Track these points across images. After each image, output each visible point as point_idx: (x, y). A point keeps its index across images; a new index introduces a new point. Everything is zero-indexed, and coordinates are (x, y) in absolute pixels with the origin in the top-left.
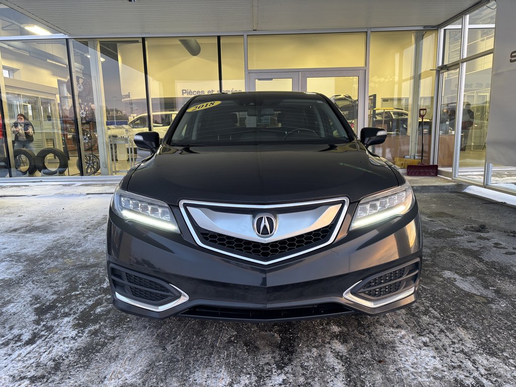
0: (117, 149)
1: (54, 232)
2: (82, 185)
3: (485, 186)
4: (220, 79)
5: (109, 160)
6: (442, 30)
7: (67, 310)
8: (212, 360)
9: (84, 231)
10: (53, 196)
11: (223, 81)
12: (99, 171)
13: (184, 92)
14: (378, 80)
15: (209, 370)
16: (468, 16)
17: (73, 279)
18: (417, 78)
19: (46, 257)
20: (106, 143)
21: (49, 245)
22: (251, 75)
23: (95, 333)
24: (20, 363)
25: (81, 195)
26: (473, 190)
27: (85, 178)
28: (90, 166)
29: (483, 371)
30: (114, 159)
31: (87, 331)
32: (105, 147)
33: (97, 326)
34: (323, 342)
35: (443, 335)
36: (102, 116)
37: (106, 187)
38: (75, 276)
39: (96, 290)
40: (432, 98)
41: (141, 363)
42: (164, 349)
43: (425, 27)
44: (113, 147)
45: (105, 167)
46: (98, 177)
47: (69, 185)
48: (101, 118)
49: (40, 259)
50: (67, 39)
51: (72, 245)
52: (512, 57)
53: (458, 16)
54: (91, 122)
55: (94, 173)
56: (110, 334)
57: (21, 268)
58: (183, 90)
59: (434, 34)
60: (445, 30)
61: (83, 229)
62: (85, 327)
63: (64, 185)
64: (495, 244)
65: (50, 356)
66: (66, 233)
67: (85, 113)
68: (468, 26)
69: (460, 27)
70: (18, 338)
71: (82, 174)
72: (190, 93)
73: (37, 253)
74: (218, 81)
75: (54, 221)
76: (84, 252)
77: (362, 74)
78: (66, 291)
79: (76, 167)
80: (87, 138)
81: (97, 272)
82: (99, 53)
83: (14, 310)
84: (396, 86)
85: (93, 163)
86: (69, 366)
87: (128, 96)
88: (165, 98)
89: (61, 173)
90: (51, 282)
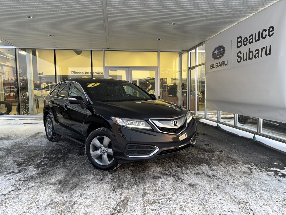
0: (39, 102)
1: (13, 139)
2: (20, 120)
3: (205, 118)
4: (92, 66)
5: (34, 107)
6: (189, 52)
7: (30, 164)
8: (88, 173)
9: (27, 139)
10: (5, 125)
11: (93, 68)
12: (28, 113)
13: (73, 72)
14: (170, 70)
15: (87, 175)
16: (197, 48)
17: (29, 155)
18: (181, 72)
19: (13, 148)
20: (33, 98)
21: (13, 144)
22: (106, 68)
23: (44, 169)
24: (18, 178)
25: (20, 124)
26: (202, 120)
27: (21, 116)
28: (23, 110)
29: (174, 171)
30: (37, 107)
31: (40, 169)
32: (33, 101)
33: (44, 168)
34: (127, 167)
35: (166, 164)
36: (31, 85)
37: (33, 120)
38: (29, 154)
39: (40, 158)
40: (187, 79)
41: (63, 175)
42: (71, 172)
43: (182, 50)
44: (37, 101)
45: (32, 111)
46: (28, 116)
47: (13, 120)
48: (31, 86)
49: (11, 149)
50: (15, 49)
51: (23, 144)
52: (211, 67)
53: (194, 48)
54: (25, 88)
55: (26, 114)
56: (50, 169)
57: (4, 152)
58: (72, 72)
59: (186, 54)
60: (191, 52)
61: (27, 138)
62: (39, 168)
63: (10, 120)
64: (199, 139)
65: (28, 175)
66: (18, 140)
67: (22, 84)
68: (198, 51)
69: (195, 51)
70: (14, 172)
71: (20, 114)
72: (76, 73)
73: (8, 147)
74: (91, 68)
75: (11, 135)
76: (30, 146)
77: (156, 69)
78: (27, 159)
79: (16, 111)
80: (23, 96)
81: (38, 153)
82: (31, 55)
83: (7, 165)
84: (174, 74)
85: (25, 108)
86: (36, 177)
87: (42, 74)
88: (62, 75)
89: (8, 114)
90: (19, 156)
